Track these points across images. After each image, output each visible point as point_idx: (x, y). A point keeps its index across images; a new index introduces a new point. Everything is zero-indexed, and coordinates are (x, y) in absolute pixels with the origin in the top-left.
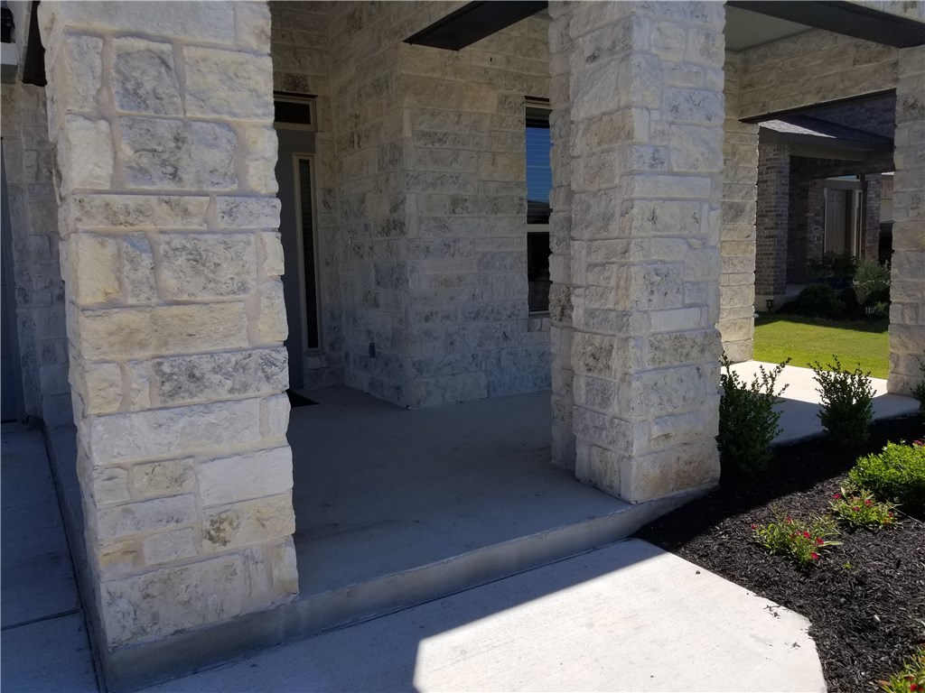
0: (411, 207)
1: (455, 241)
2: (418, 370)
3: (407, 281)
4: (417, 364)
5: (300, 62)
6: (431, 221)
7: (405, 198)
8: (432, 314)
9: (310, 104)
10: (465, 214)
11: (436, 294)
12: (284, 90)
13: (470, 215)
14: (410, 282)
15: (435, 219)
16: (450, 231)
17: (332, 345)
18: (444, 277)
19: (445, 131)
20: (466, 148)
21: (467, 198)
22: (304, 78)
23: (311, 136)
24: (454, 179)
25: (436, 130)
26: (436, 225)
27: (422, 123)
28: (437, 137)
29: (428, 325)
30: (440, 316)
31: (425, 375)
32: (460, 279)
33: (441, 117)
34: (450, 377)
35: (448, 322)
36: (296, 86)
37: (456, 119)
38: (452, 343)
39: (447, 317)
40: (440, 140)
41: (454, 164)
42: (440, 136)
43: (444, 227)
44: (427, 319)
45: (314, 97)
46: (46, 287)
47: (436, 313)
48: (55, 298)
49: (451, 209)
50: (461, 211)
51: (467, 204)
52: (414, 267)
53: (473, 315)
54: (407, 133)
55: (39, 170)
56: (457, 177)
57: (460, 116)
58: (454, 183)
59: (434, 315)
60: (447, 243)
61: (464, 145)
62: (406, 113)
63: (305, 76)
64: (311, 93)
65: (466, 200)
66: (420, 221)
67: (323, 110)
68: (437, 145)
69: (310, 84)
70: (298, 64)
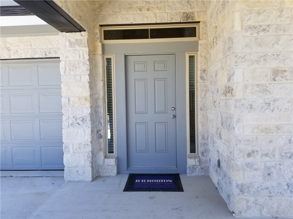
0: (238, 78)
1: (275, 101)
2: (241, 191)
3: (234, 128)
4: (240, 186)
5: (190, 5)
6: (255, 87)
7: (234, 72)
8: (253, 152)
9: (197, 26)
10: (284, 81)
11: (257, 138)
12: (182, 21)
13: (288, 81)
14: (236, 129)
15: (258, 85)
16: (271, 93)
17: (202, 153)
18: (264, 126)
19: (268, 23)
20: (286, 33)
21: (287, 69)
22: (193, 13)
23: (197, 43)
24: (275, 56)
25: (261, 24)
26: (258, 89)
27: (249, 19)
28: (261, 28)
29: (250, 160)
30: (260, 154)
31: (246, 194)
32: (278, 128)
33: (265, 14)
34: (267, 198)
35: (267, 159)
36: (188, 18)
37: (278, 14)
38: (269, 174)
39: (266, 155)
40: (264, 30)
41: (276, 46)
42: (263, 27)
43: (265, 91)
44: (249, 155)
45: (199, 22)
46: (66, 120)
47: (257, 151)
48: (70, 125)
49: (272, 77)
50: (281, 79)
51: (286, 74)
52: (239, 119)
53: (289, 155)
54: (238, 27)
55: (66, 69)
56: (277, 55)
57: (282, 11)
58: (276, 59)
59: (255, 153)
60: (268, 102)
61: (284, 32)
62: (237, 15)
63: (193, 12)
64: (196, 21)
65: (285, 71)
66: (246, 87)
67: (203, 28)
68: (262, 34)
69: (196, 15)
70: (189, 6)
